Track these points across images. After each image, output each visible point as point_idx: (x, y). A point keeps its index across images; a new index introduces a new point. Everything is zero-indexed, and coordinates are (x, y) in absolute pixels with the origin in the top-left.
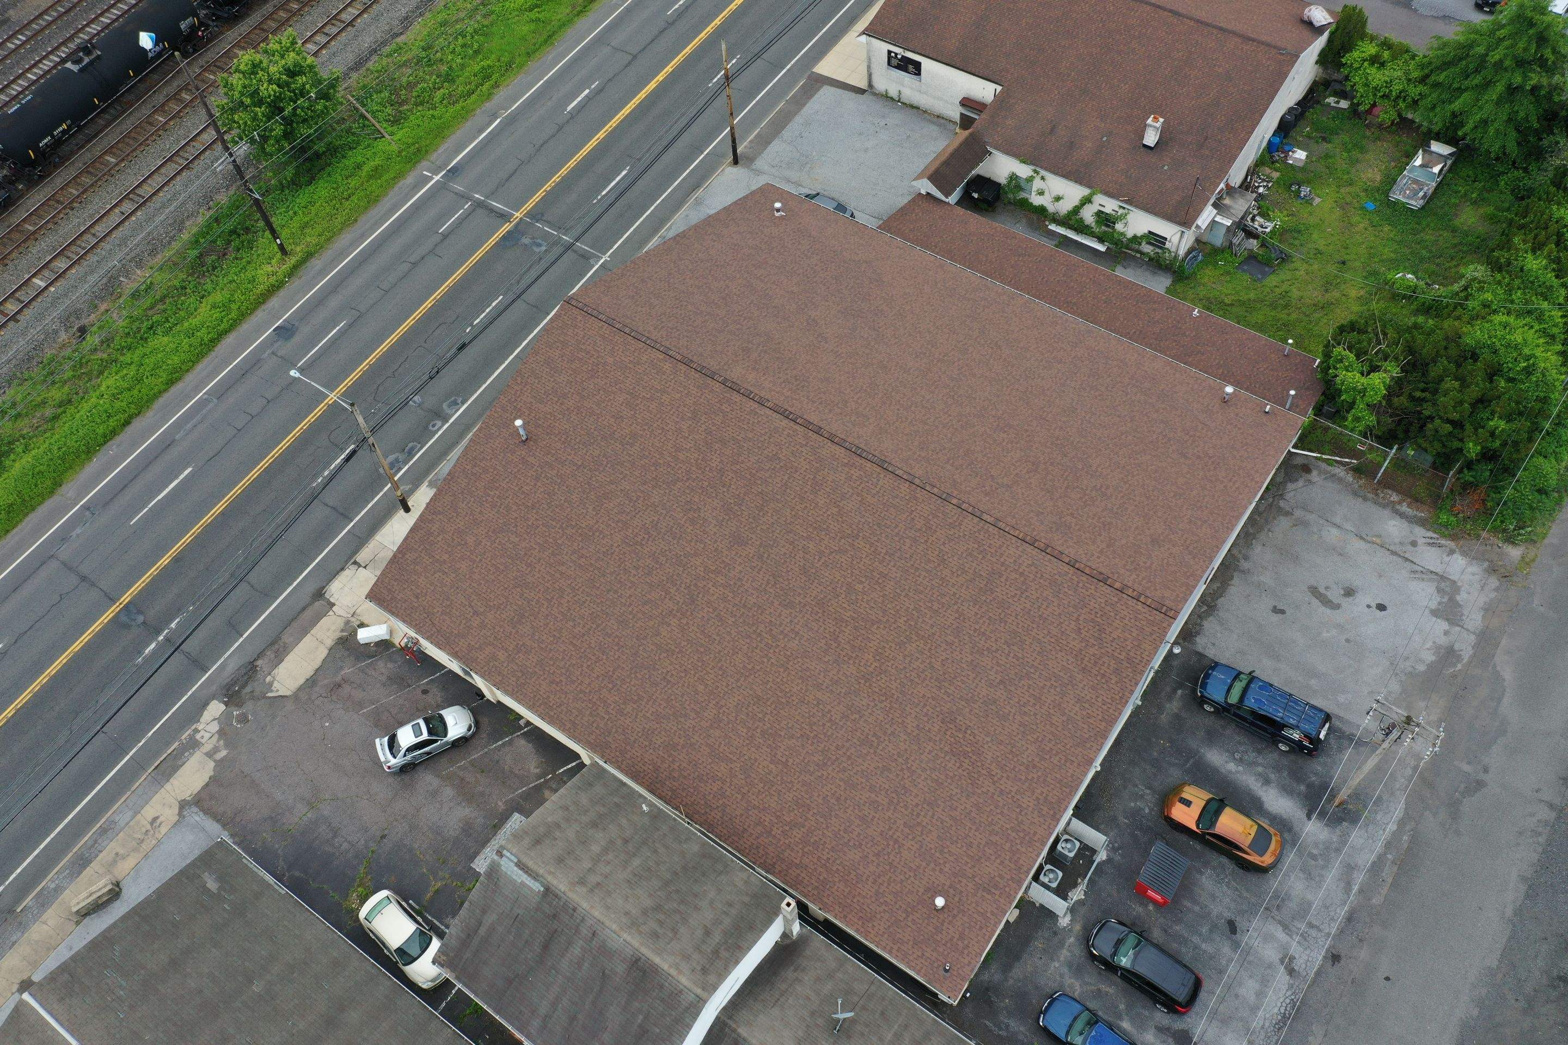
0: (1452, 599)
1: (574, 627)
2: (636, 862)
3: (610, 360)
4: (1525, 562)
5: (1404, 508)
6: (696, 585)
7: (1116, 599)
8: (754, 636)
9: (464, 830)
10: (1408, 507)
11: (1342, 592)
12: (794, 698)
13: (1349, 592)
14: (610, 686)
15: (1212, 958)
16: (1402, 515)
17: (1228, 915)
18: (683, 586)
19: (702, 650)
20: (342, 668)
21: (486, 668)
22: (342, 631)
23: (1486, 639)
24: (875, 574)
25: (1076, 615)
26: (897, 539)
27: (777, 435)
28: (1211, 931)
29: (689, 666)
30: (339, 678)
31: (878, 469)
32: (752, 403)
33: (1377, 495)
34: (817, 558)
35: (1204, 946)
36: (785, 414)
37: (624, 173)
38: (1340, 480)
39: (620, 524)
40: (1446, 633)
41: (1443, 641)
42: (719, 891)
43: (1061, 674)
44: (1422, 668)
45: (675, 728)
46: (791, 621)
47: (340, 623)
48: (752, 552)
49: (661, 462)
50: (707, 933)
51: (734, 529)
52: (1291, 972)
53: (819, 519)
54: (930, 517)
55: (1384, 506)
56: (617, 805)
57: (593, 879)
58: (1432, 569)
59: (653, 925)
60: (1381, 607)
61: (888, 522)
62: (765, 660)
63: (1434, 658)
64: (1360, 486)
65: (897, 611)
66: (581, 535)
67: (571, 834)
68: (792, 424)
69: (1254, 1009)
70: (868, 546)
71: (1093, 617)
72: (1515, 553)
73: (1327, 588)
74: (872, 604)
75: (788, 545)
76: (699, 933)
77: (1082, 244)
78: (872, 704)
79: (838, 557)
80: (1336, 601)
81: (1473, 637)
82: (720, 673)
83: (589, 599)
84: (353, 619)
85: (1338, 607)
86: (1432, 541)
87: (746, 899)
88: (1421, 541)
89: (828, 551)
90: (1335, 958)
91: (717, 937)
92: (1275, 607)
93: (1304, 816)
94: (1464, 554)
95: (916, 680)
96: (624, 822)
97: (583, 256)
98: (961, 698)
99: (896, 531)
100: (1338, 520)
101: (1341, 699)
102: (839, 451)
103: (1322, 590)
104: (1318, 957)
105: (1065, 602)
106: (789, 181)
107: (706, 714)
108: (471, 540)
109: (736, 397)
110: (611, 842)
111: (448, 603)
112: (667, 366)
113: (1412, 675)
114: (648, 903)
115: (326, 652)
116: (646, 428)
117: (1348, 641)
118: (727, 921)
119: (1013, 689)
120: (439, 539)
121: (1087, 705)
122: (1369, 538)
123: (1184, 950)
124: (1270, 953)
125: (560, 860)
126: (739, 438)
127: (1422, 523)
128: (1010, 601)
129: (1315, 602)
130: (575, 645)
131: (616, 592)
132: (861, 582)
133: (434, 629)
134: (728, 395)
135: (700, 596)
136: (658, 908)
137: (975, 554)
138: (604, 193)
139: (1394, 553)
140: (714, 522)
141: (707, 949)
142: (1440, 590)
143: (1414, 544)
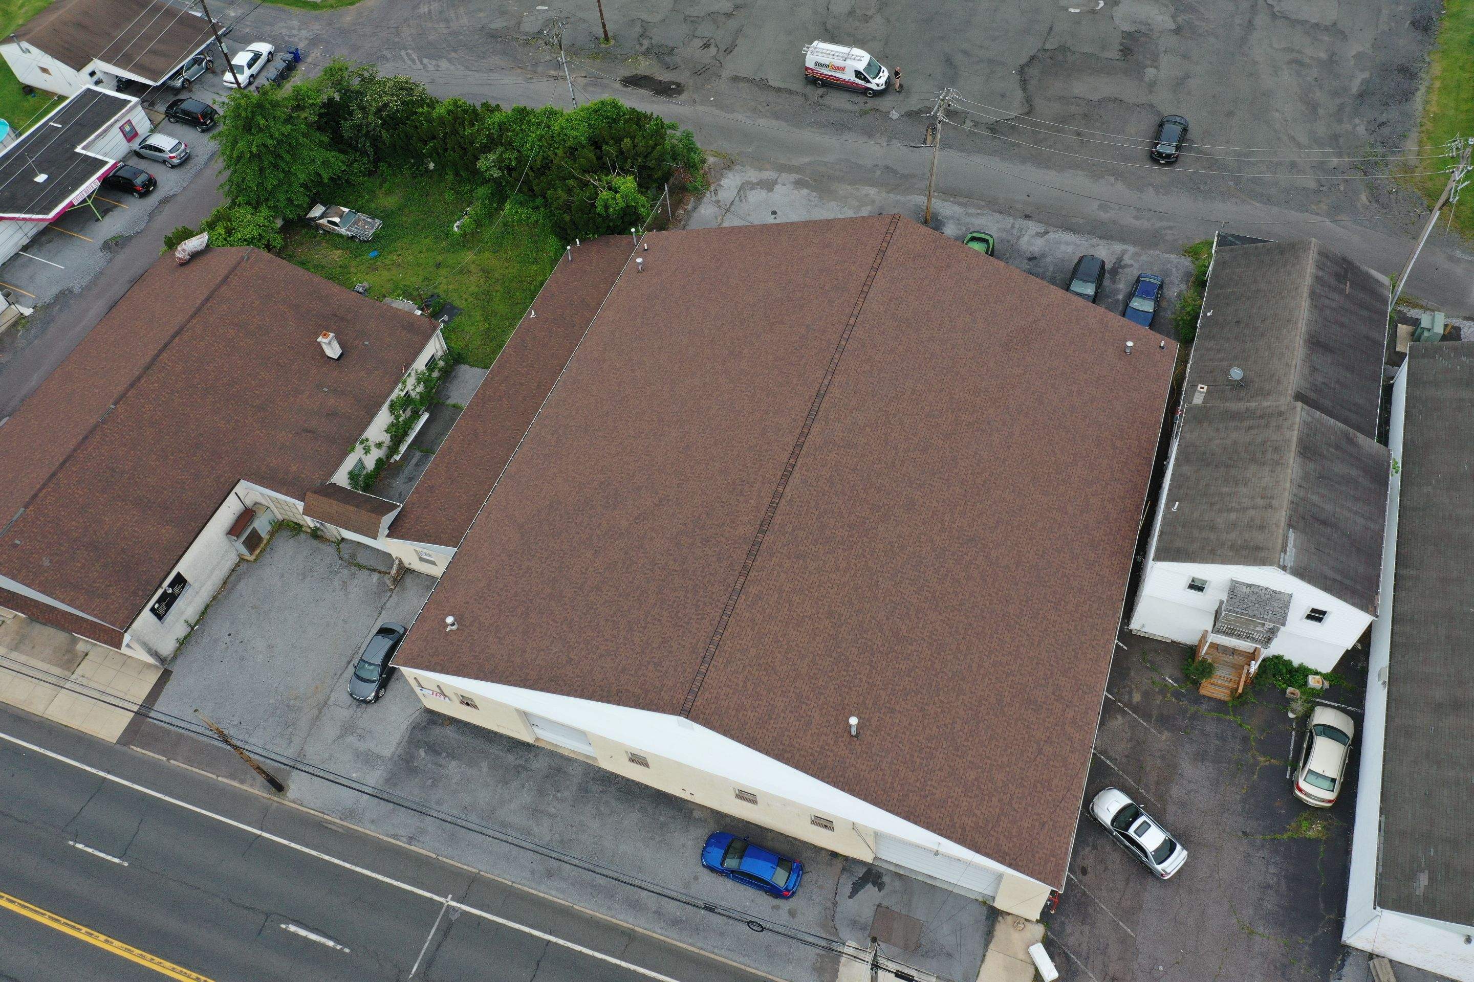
0: (758, 184)
1: (1023, 645)
2: (1225, 490)
3: (753, 651)
4: (716, 154)
5: (690, 207)
6: (958, 538)
7: (895, 247)
8: (987, 486)
9: (1203, 760)
10: (688, 205)
12: (1025, 452)
14: (1063, 603)
16: (695, 209)
18: (961, 549)
19: (1010, 527)
21: (1086, 728)
23: (783, 168)
24: (914, 398)
25: (912, 270)
26: (882, 383)
27: (810, 481)
29: (1026, 536)
31: (827, 398)
32: (781, 505)
34: (911, 441)
36: (788, 473)
37: (292, 928)
39: (920, 616)
40: (784, 185)
41: (791, 187)
43: (955, 279)
44: (814, 194)
45: (1078, 542)
46: (967, 458)
48: (918, 493)
49: (852, 583)
50: (1250, 428)
51: (902, 510)
52: (1046, 233)
53: (878, 441)
54: (860, 360)
55: (690, 216)
56: (1183, 526)
57: (1260, 502)
58: (736, 193)
59: (1269, 455)
60: (774, 213)
61: (870, 389)
62: (1003, 476)
63: (805, 190)
65: (939, 381)
66: (939, 654)
67: (1233, 535)
68: (796, 468)
70: (893, 404)
71: (910, 260)
72: (711, 160)
74: (938, 399)
75: (906, 464)
76: (1254, 432)
78: (1012, 397)
79: (907, 426)
81: (783, 174)
82: (1023, 510)
83: (995, 636)
86: (713, 193)
87: (1205, 424)
88: (714, 198)
89: (904, 433)
90: (1027, 217)
91: (1248, 423)
94: (719, 179)
95: (986, 367)
96: (1196, 515)
97: (446, 934)
98: (989, 339)
99: (875, 383)
102: (816, 428)
104: (1030, 223)
105: (904, 275)
106: (317, 717)
107: (1059, 519)
108: (972, 775)
109: (778, 519)
110: (1220, 511)
111: (1039, 785)
112: (753, 590)
113: (821, 198)
114: (1253, 468)
116: (820, 603)
118: (1232, 424)
119: (973, 308)
120: (978, 812)
121: (971, 266)
122: (723, 216)
124: (1039, 241)
125: (1262, 528)
126: (817, 513)
127: (699, 198)
128: (912, 308)
130: (1039, 643)
131: (982, 610)
132: (923, 408)
133: (1068, 795)
134: (777, 526)
135: (966, 534)
136: (1253, 460)
137: (882, 329)
138: (331, 943)
139: (728, 210)
140: (899, 528)
141: (1263, 422)
142: (751, 189)
143: (718, 201)
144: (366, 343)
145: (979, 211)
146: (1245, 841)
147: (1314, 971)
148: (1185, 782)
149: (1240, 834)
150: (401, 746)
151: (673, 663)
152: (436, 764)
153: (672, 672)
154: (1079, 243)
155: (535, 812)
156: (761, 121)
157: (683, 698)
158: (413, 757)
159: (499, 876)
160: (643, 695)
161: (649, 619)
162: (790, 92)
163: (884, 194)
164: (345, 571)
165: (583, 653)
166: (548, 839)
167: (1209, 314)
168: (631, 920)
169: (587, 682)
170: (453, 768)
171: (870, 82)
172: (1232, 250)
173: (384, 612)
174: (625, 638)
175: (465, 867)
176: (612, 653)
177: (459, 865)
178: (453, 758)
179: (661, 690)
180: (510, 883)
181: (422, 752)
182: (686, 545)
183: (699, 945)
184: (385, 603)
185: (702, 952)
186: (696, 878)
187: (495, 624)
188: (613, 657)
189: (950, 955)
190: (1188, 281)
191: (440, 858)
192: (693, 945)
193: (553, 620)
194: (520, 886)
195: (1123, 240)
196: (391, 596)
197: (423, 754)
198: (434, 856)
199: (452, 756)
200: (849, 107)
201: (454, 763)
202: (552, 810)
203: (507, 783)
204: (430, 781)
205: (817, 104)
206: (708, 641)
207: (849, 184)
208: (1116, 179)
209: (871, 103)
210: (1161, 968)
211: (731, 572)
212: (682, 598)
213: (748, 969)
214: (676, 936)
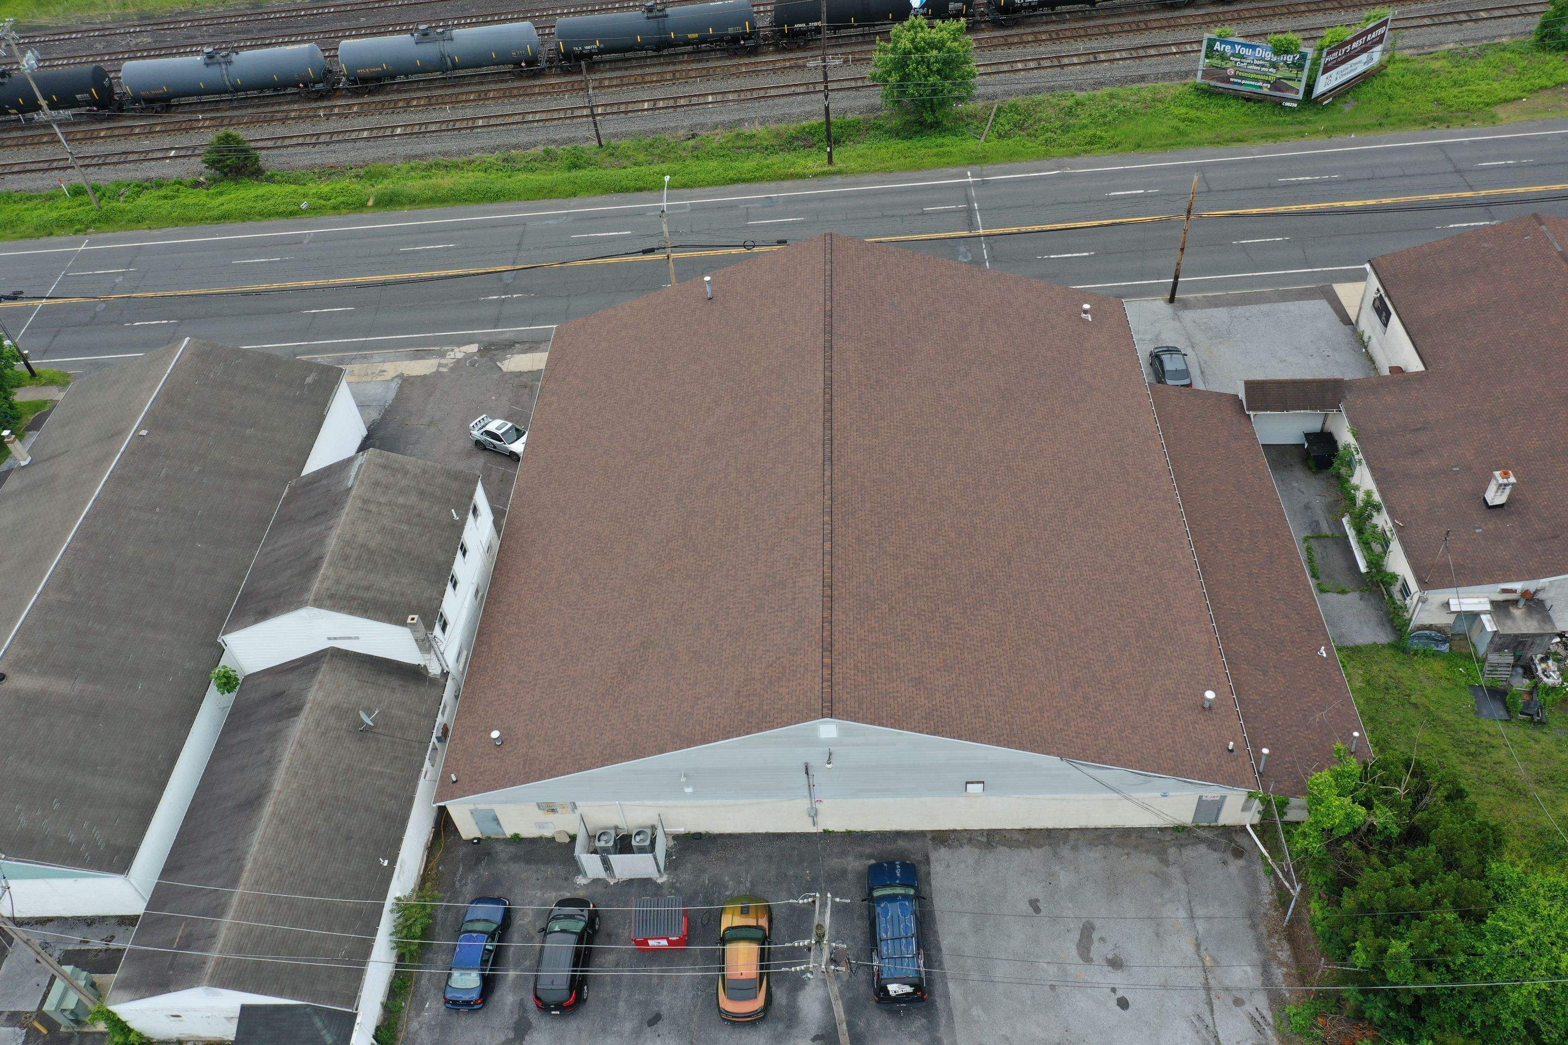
1: (595, 419)
2: (405, 527)
5: (1279, 973)
6: (662, 447)
8: (644, 502)
10: (1285, 975)
11: (1110, 956)
12: (611, 554)
13: (1115, 964)
14: (564, 466)
15: (614, 1016)
16: (1267, 974)
17: (664, 1010)
18: (658, 442)
19: (617, 486)
24: (735, 523)
25: (782, 655)
26: (772, 513)
27: (806, 395)
28: (640, 1003)
29: (601, 489)
32: (822, 365)
33: (1270, 936)
34: (726, 485)
35: (621, 1004)
36: (828, 386)
37: (1084, 254)
38: (1255, 890)
39: (681, 382)
43: (726, 682)
45: (553, 516)
46: (667, 510)
48: (706, 453)
49: (742, 363)
50: (368, 588)
51: (717, 432)
53: (757, 464)
54: (803, 516)
55: (1260, 948)
56: (449, 500)
57: (373, 508)
58: (1221, 1036)
59: (355, 554)
60: (1123, 1004)
61: (782, 499)
62: (630, 520)
64: (1266, 914)
65: (713, 555)
66: (661, 372)
67: (404, 482)
68: (823, 395)
70: (754, 503)
71: (788, 666)
73: (1102, 939)
74: (709, 539)
75: (724, 465)
76: (366, 584)
77: (1352, 552)
78: (632, 596)
79: (734, 495)
80: (1093, 954)
82: (606, 506)
83: (618, 410)
85: (1087, 959)
86: (1259, 1019)
88: (1249, 1007)
89: (734, 487)
91: (367, 595)
92: (1037, 900)
93: (813, 1033)
95: (666, 605)
96: (436, 509)
98: (667, 640)
99: (778, 507)
100: (1200, 911)
101: (976, 1012)
103: (1095, 936)
105: (789, 641)
106: (1189, 339)
107: (572, 522)
108: (623, 334)
110: (412, 507)
112: (816, 309)
114: (372, 544)
116: (762, 337)
117: (1053, 988)
118: (386, 597)
119: (694, 663)
122: (1203, 953)
123: (608, 988)
125: (376, 484)
126: (789, 381)
127: (1276, 1000)
128: (767, 609)
129: (1076, 936)
130: (582, 429)
131: (632, 417)
132: (723, 521)
134: (819, 351)
135: (656, 455)
136: (372, 553)
137: (792, 561)
138: (1053, 257)
139: (1207, 987)
140: (716, 419)
141: (353, 592)
143: (1238, 1002)
151: (856, 262)
153: (854, 257)
157: (835, 241)
160: (869, 247)
161: (898, 294)
165: (942, 280)
167: (386, 863)
174: (911, 284)
176: (916, 276)
179: (856, 248)
182: (898, 342)
188: (913, 274)
193: (990, 307)
206: (834, 271)
212: (877, 303)
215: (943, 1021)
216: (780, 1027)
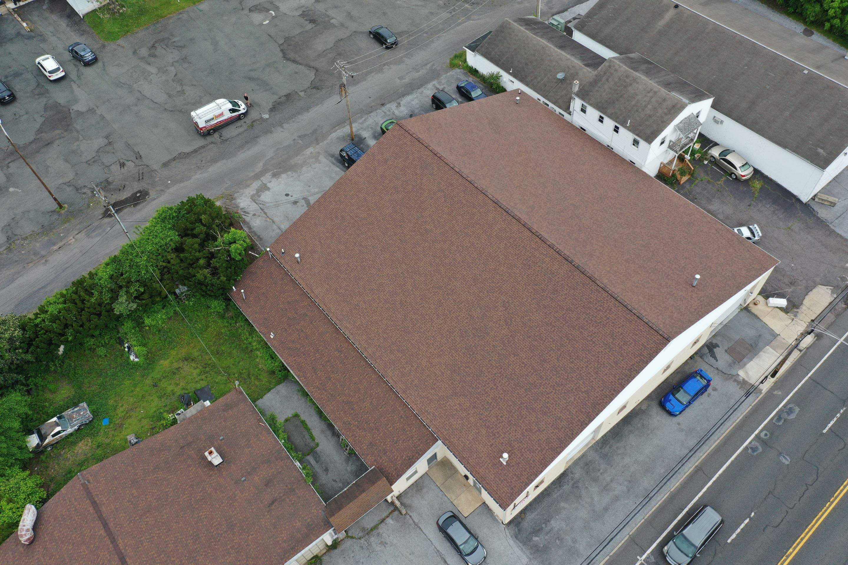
0: (258, 192)
2: (633, 103)
3: (641, 298)
4: (217, 199)
9: (711, 200)
11: (298, 203)
13: (295, 203)
15: (423, 110)
20: (792, 292)
22: (798, 312)
23: (257, 177)
24: (513, 174)
29: (604, 182)
30: (793, 287)
32: (558, 248)
34: (538, 188)
39: (636, 234)
40: (270, 182)
41: (274, 180)
42: (601, 96)
44: (289, 173)
45: (613, 169)
46: (555, 176)
47: (801, 316)
48: (569, 201)
49: (612, 246)
50: (607, 80)
51: (576, 210)
52: (399, 104)
54: (482, 179)
55: (254, 232)
56: (640, 126)
57: (651, 94)
58: (255, 204)
59: (628, 80)
60: (287, 195)
61: (501, 185)
62: (569, 171)
63: (282, 175)
66: (658, 238)
67: (660, 111)
69: (417, 97)
70: (514, 182)
72: (219, 203)
73: (303, 206)
74: (517, 167)
75: (551, 196)
76: (610, 80)
78: (526, 146)
79: (528, 184)
80: (303, 201)
81: (262, 179)
82: (590, 175)
83: (653, 217)
84: (793, 317)
85: (304, 198)
86: (246, 214)
88: (250, 215)
89: (533, 188)
90: (383, 105)
91: (604, 79)
93: (367, 138)
94: (238, 207)
95: (506, 145)
98: (490, 135)
100: (277, 231)
101: (327, 168)
103: (305, 205)
104: (388, 106)
105: (437, 139)
107: (598, 168)
108: (721, 260)
110: (643, 110)
113: (295, 172)
114: (630, 88)
115: (805, 302)
116: (620, 262)
117: (310, 186)
118: (599, 85)
120: (740, 267)
121: (444, 118)
122: (271, 221)
124: (402, 108)
126: (568, 238)
127: (244, 221)
128: (459, 148)
129: (311, 202)
130: (660, 206)
131: (639, 214)
132: (520, 174)
135: (596, 198)
136: (625, 87)
139: (265, 213)
140: (586, 216)
141: (608, 74)
142: (260, 196)
143: (254, 215)
144: (221, 438)
145: (363, 119)
146: (752, 208)
147: (812, 219)
148: (718, 211)
149: (748, 207)
150: (524, 550)
151: (631, 335)
152: (547, 533)
153: (637, 337)
154: (415, 96)
155: (606, 489)
156: (211, 169)
157: (658, 337)
158: (536, 546)
159: (636, 525)
160: (642, 357)
161: (589, 339)
162: (203, 147)
163: (317, 146)
164: (372, 539)
165: (587, 383)
166: (625, 488)
167: (511, 72)
168: (690, 465)
169: (610, 387)
170: (555, 524)
171: (240, 110)
172: (482, 47)
173: (420, 525)
174: (593, 356)
175: (623, 542)
176: (599, 366)
177: (620, 545)
178: (549, 521)
179: (645, 347)
180: (643, 520)
181: (535, 539)
182: (550, 303)
183: (716, 438)
184: (414, 522)
185: (721, 439)
186: (679, 424)
187: (524, 431)
188: (602, 366)
189: (760, 336)
190: (469, 76)
191: (611, 554)
192: (716, 441)
193: (548, 394)
194: (648, 515)
195: (427, 82)
196: (411, 516)
197: (537, 538)
198: (608, 557)
199: (547, 521)
200: (241, 130)
201: (552, 522)
202: (609, 479)
203: (580, 497)
204: (557, 541)
205: (224, 142)
206: (628, 312)
207: (297, 156)
208: (388, 66)
209: (248, 120)
210: (793, 265)
211: (589, 286)
212: (587, 317)
213: (737, 421)
214: (707, 447)
215: (334, 161)
216: (377, 135)
